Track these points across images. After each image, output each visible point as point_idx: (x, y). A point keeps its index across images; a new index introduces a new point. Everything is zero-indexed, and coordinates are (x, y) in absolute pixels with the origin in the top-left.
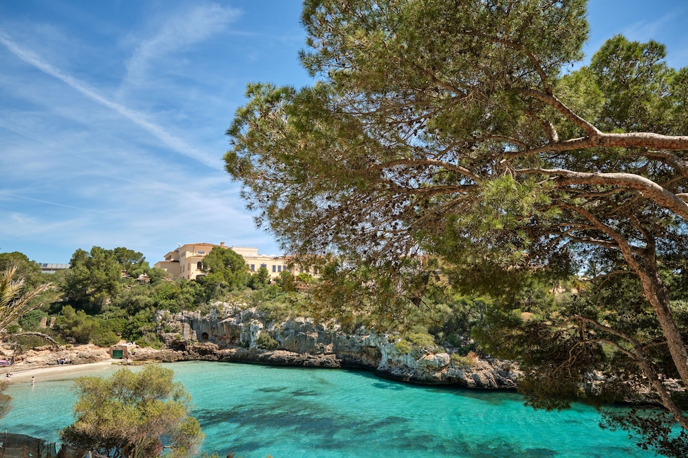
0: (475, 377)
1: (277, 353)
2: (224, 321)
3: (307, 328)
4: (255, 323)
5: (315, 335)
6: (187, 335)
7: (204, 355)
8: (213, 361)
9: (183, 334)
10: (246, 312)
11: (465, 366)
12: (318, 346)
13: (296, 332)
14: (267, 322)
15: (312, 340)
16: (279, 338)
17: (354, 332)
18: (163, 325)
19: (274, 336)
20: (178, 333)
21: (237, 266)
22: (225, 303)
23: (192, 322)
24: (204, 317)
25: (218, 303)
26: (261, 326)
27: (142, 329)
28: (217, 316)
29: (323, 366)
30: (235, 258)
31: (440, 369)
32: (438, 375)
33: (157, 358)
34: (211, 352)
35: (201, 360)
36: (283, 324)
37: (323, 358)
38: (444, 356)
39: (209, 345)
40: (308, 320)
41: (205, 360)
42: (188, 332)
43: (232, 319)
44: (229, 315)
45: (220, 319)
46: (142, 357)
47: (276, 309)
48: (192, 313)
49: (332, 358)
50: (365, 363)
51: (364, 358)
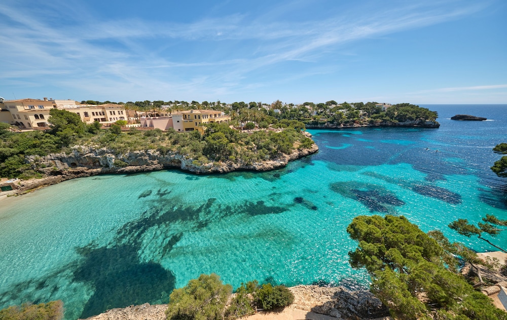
0: (222, 169)
1: (129, 168)
2: (85, 156)
3: (142, 155)
4: (109, 156)
5: (147, 158)
6: (60, 166)
7: (78, 175)
8: (87, 176)
9: (56, 166)
10: (100, 150)
11: (219, 166)
12: (149, 161)
13: (136, 158)
14: (117, 154)
15: (146, 160)
16: (126, 161)
17: (166, 155)
18: (37, 164)
19: (123, 160)
20: (53, 167)
21: (77, 121)
22: (82, 146)
23: (61, 159)
24: (69, 155)
25: (76, 147)
26: (114, 157)
27: (20, 169)
28: (79, 154)
29: (155, 170)
30: (73, 117)
31: (210, 168)
32: (210, 170)
33: (45, 184)
34: (82, 172)
35: (78, 177)
36: (126, 154)
37: (154, 167)
38: (211, 164)
39: (79, 169)
40: (141, 151)
41: (81, 177)
42: (61, 165)
43: (91, 154)
44: (87, 152)
45: (82, 155)
46: (33, 187)
47: (120, 148)
48: (59, 154)
49: (158, 166)
50: (174, 165)
51: (173, 164)
